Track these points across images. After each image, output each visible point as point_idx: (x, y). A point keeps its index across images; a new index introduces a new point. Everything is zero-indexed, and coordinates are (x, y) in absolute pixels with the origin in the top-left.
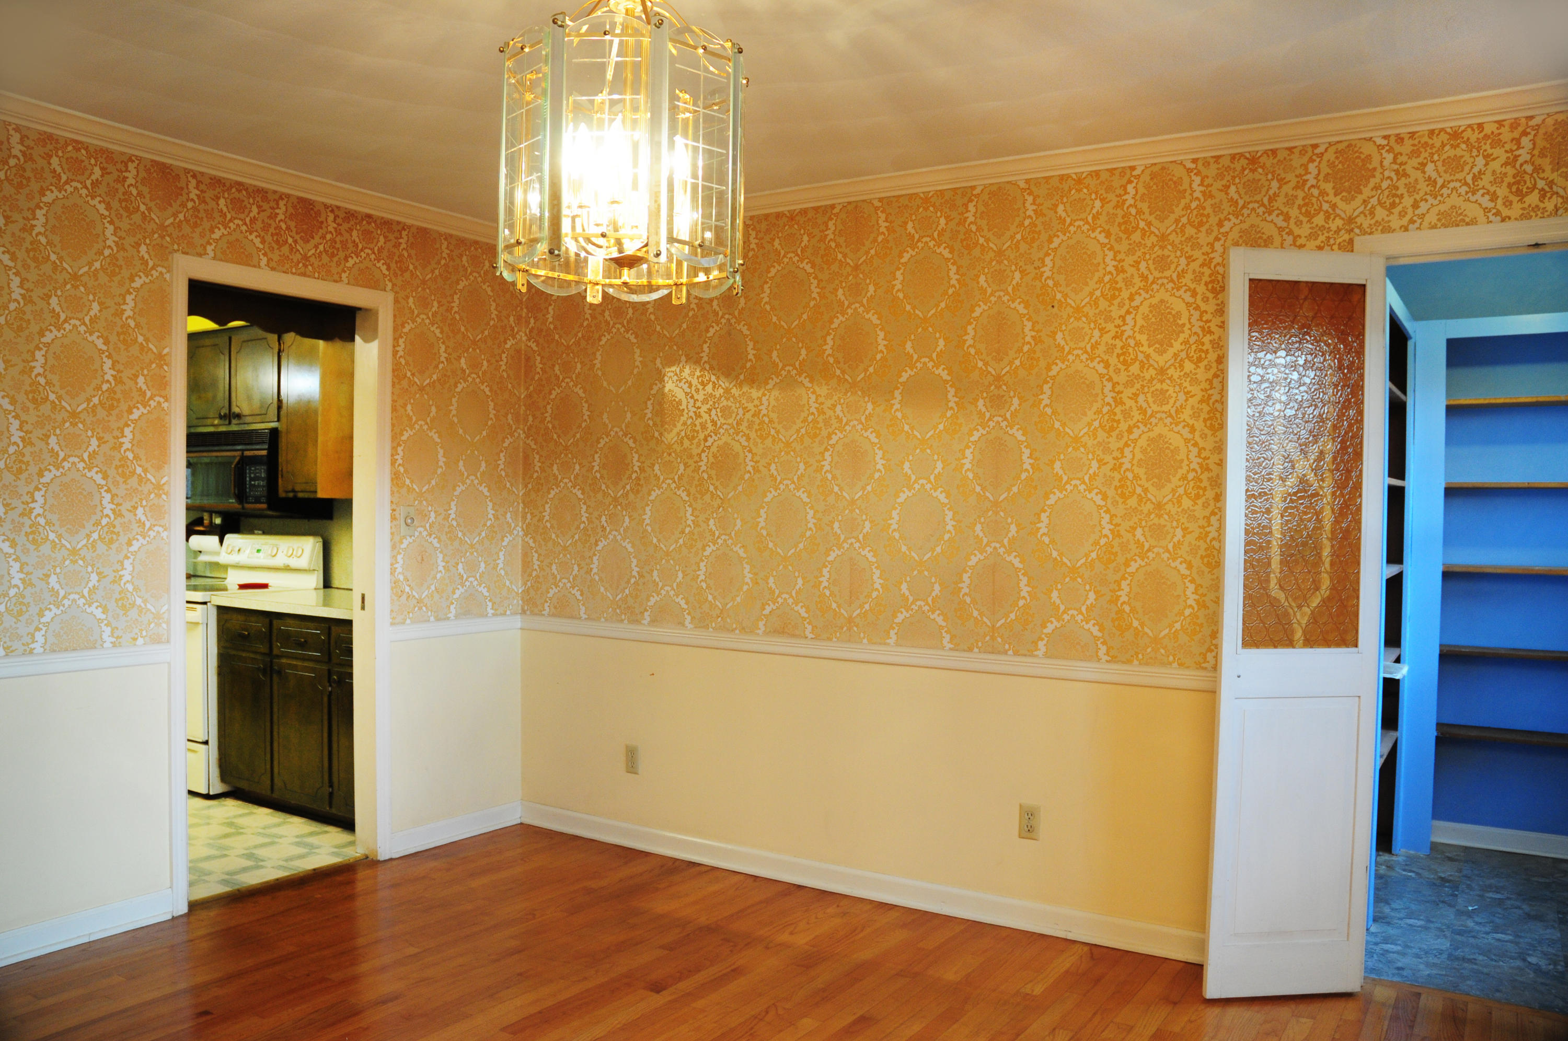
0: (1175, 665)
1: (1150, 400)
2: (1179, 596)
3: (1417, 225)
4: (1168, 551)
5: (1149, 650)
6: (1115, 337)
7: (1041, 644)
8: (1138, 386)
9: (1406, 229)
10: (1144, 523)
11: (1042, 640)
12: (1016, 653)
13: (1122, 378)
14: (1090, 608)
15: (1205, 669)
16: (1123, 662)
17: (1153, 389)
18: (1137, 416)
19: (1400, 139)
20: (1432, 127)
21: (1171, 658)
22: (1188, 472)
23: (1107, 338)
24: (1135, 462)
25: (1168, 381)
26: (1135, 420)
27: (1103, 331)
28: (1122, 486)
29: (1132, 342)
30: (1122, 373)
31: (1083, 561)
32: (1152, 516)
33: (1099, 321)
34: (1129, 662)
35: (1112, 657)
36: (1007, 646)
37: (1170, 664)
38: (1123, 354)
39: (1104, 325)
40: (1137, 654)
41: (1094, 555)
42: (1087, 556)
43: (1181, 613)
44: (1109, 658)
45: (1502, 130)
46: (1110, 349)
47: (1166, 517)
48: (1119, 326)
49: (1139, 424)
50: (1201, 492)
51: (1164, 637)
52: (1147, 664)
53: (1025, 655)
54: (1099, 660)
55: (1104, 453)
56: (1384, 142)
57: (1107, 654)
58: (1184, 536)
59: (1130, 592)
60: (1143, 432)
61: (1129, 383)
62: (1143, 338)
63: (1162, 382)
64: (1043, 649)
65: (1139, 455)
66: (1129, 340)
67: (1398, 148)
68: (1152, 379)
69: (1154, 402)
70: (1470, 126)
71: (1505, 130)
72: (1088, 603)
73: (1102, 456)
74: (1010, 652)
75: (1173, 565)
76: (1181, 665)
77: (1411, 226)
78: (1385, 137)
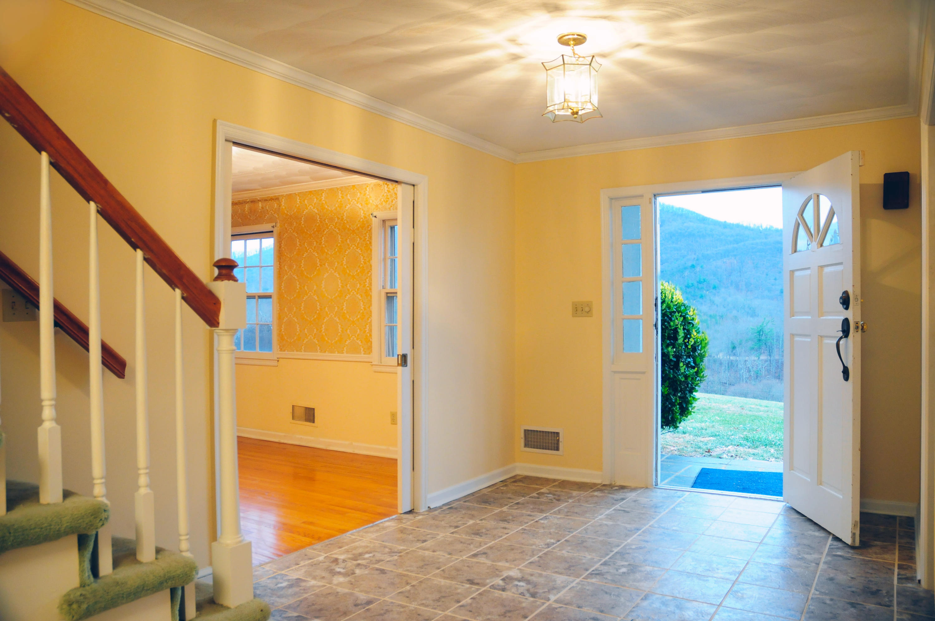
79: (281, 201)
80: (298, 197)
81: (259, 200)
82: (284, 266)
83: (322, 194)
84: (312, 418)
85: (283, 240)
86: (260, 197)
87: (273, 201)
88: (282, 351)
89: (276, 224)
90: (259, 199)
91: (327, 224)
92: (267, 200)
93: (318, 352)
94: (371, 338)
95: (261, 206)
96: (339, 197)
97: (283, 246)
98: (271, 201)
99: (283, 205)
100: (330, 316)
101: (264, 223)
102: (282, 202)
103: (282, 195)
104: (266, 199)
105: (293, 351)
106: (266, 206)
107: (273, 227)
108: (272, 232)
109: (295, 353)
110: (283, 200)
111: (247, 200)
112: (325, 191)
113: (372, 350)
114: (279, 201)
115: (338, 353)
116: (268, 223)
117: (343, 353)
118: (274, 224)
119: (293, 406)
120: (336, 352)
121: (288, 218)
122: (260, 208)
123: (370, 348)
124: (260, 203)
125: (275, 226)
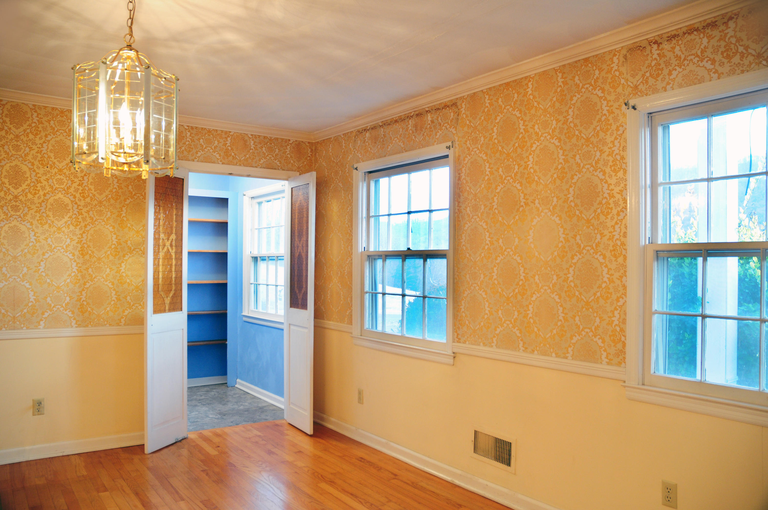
0: (108, 325)
1: (95, 214)
2: (108, 296)
3: (197, 160)
4: (103, 278)
5: (96, 320)
6: (79, 185)
7: (42, 323)
8: (89, 207)
9: (194, 161)
10: (92, 266)
11: (42, 320)
12: (28, 328)
13: (82, 203)
14: (67, 304)
15: (121, 325)
16: (84, 327)
17: (96, 209)
18: (89, 220)
19: (192, 128)
20: (203, 127)
21: (106, 323)
22: (112, 245)
23: (75, 185)
24: (88, 240)
25: (103, 207)
26: (88, 222)
27: (73, 182)
28: (82, 250)
29: (87, 188)
30: (82, 201)
31: (63, 283)
32: (96, 263)
33: (71, 177)
34: (87, 326)
35: (79, 325)
36: (22, 326)
37: (106, 325)
38: (83, 193)
39: (73, 179)
40: (90, 322)
41: (68, 281)
42: (65, 281)
43: (110, 303)
44: (77, 326)
45: (222, 134)
46: (76, 190)
47: (102, 263)
48: (80, 181)
49: (90, 224)
50: (117, 253)
51: (102, 314)
52: (95, 326)
53: (33, 329)
54: (72, 327)
55: (73, 236)
56: (187, 128)
57: (76, 324)
58: (110, 272)
59: (86, 296)
60: (92, 227)
61: (85, 206)
62: (92, 187)
63: (101, 206)
64: (43, 325)
65: (90, 237)
66: (85, 187)
67: (192, 131)
68: (96, 205)
69: (97, 215)
70: (213, 130)
71: (223, 134)
72: (66, 302)
73: (72, 237)
74: (25, 328)
75: (106, 283)
76: (110, 325)
77: (195, 160)
78: (187, 126)
79: (459, 107)
80: (487, 97)
81: (427, 111)
82: (466, 207)
83: (527, 84)
84: (506, 457)
85: (463, 167)
86: (429, 106)
87: (448, 108)
88: (460, 342)
89: (452, 142)
90: (427, 109)
91: (537, 134)
92: (438, 109)
93: (521, 351)
94: (625, 336)
95: (431, 119)
96: (559, 84)
97: (463, 177)
98: (446, 109)
99: (463, 112)
100: (542, 291)
101: (435, 143)
102: (462, 108)
103: (461, 98)
104: (438, 107)
105: (479, 345)
106: (438, 117)
107: (448, 148)
108: (447, 156)
109: (481, 347)
110: (463, 105)
111: (411, 113)
112: (533, 78)
113: (624, 358)
114: (457, 107)
115: (556, 357)
116: (440, 143)
117: (566, 358)
118: (449, 144)
119: (476, 432)
120: (554, 355)
121: (472, 132)
122: (429, 122)
123: (621, 353)
124: (429, 115)
125: (451, 147)
